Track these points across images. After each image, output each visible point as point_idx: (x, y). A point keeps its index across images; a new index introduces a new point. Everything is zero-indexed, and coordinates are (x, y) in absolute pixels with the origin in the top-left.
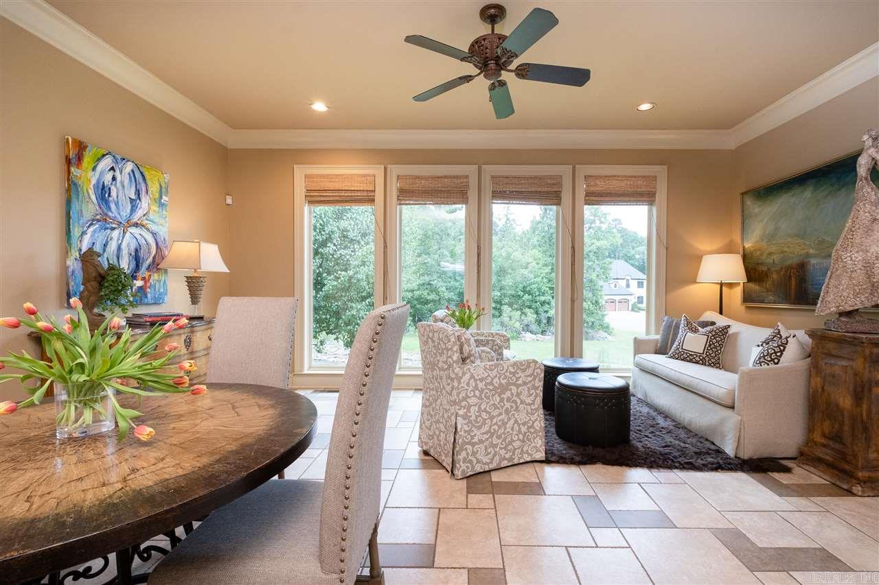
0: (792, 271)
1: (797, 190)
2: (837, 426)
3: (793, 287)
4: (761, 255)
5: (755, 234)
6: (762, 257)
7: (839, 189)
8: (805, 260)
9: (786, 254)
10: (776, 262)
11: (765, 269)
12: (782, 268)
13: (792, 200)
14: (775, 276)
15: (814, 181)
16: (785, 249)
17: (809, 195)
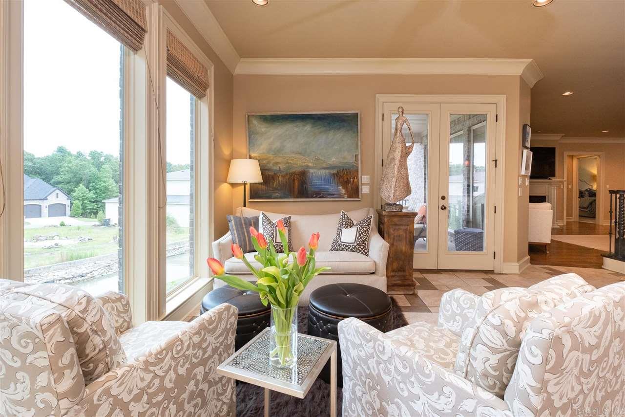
0: (296, 176)
1: (299, 124)
2: (401, 262)
3: (296, 187)
4: (269, 163)
5: (262, 147)
6: (268, 165)
7: (329, 130)
8: (306, 170)
9: (290, 165)
10: (282, 169)
11: (271, 173)
12: (287, 174)
13: (296, 129)
14: (281, 179)
15: (312, 121)
16: (289, 161)
17: (309, 129)
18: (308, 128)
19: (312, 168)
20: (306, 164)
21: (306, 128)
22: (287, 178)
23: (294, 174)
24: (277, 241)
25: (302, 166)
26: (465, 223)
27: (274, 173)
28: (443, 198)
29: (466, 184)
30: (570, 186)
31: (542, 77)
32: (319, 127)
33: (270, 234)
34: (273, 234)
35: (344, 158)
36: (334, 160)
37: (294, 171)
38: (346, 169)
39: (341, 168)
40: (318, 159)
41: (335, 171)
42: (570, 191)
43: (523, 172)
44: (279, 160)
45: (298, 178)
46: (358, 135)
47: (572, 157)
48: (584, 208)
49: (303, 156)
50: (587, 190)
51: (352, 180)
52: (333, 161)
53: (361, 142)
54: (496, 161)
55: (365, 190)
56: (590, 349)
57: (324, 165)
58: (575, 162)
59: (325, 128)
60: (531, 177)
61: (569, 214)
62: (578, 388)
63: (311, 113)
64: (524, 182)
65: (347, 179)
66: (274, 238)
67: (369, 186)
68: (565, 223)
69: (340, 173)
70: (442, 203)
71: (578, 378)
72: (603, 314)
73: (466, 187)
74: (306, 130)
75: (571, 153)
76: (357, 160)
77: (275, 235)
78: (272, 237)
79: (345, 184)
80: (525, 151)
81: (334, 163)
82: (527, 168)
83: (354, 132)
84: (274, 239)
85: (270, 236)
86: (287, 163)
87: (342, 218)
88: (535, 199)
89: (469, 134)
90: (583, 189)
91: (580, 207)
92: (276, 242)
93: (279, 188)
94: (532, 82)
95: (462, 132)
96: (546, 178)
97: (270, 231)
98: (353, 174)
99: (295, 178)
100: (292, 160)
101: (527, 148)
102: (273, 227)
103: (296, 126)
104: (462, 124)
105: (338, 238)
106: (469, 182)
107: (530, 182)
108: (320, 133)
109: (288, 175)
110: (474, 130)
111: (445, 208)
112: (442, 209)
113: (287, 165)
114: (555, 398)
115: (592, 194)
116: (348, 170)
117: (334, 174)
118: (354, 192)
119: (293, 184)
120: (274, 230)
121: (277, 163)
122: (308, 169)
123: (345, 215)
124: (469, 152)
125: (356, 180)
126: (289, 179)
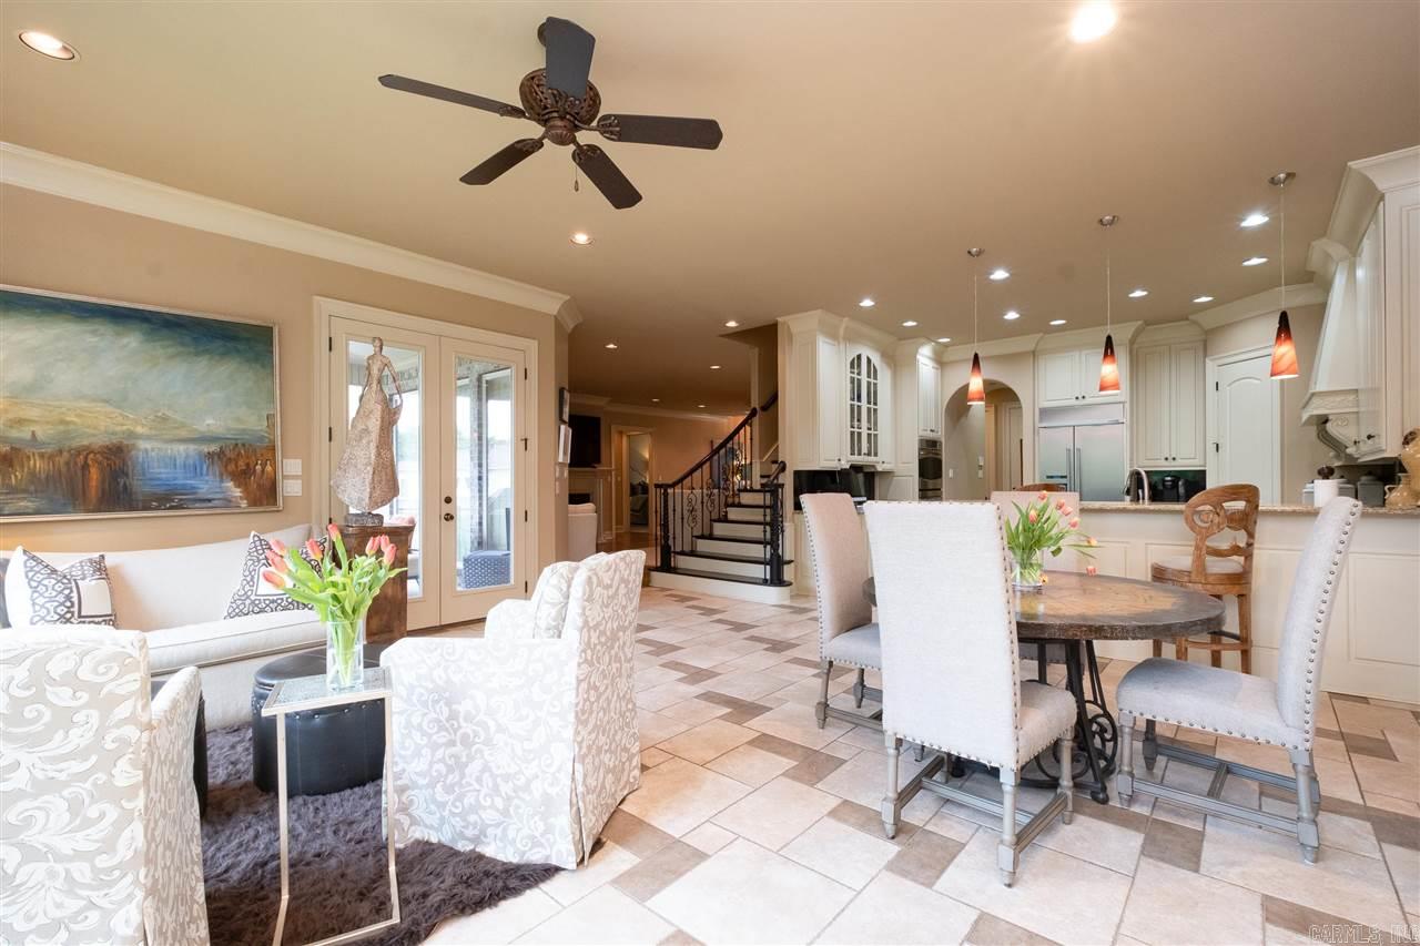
18: (132, 340)
19: (148, 438)
20: (125, 428)
21: (125, 340)
22: (61, 460)
23: (88, 450)
24: (83, 614)
25: (114, 433)
26: (476, 544)
27: (12, 448)
28: (448, 500)
29: (476, 475)
30: (619, 479)
31: (581, 320)
32: (166, 343)
33: (61, 598)
34: (68, 598)
35: (238, 420)
36: (211, 423)
37: (86, 443)
38: (244, 445)
39: (233, 442)
40: (165, 419)
41: (214, 448)
42: (619, 484)
43: (561, 460)
44: (33, 413)
45: (100, 463)
46: (272, 374)
47: (621, 433)
48: (637, 511)
49: (119, 407)
50: (640, 484)
51: (258, 467)
52: (208, 425)
53: (281, 389)
54: (526, 440)
55: (290, 488)
56: (608, 587)
57: (184, 433)
58: (625, 439)
59: (181, 349)
60: (571, 465)
61: (619, 521)
62: (602, 615)
63: (141, 307)
64: (562, 473)
65: (248, 465)
66: (73, 605)
67: (300, 482)
68: (614, 536)
69: (227, 452)
70: (447, 508)
71: (601, 607)
72: (614, 566)
73: (476, 481)
74: (125, 346)
75: (621, 428)
76: (271, 426)
77: (75, 600)
78: (68, 604)
79: (242, 476)
80: (563, 427)
81: (211, 428)
82: (565, 453)
83: (263, 366)
84: (76, 609)
85: (62, 604)
86: (63, 422)
87: (256, 547)
88: (576, 499)
89: (480, 387)
90: (636, 482)
91: (632, 510)
92: (80, 616)
93: (32, 488)
94: (570, 325)
95: (466, 381)
96: (589, 465)
97: (61, 592)
98: (262, 455)
99: (90, 462)
100: (77, 416)
101: (564, 422)
102: (65, 581)
103: (94, 332)
104: (467, 366)
105: (247, 588)
106: (480, 472)
107: (570, 472)
108: (172, 357)
109: (65, 454)
110: (487, 382)
111: (452, 518)
112: (446, 519)
113: (62, 428)
114: (590, 619)
115: (645, 488)
116: (250, 445)
117: (210, 455)
118: (265, 495)
119: (83, 475)
120: (71, 589)
121: (20, 422)
122: (132, 442)
123: (261, 540)
124: (480, 419)
125: (269, 468)
126: (67, 464)
